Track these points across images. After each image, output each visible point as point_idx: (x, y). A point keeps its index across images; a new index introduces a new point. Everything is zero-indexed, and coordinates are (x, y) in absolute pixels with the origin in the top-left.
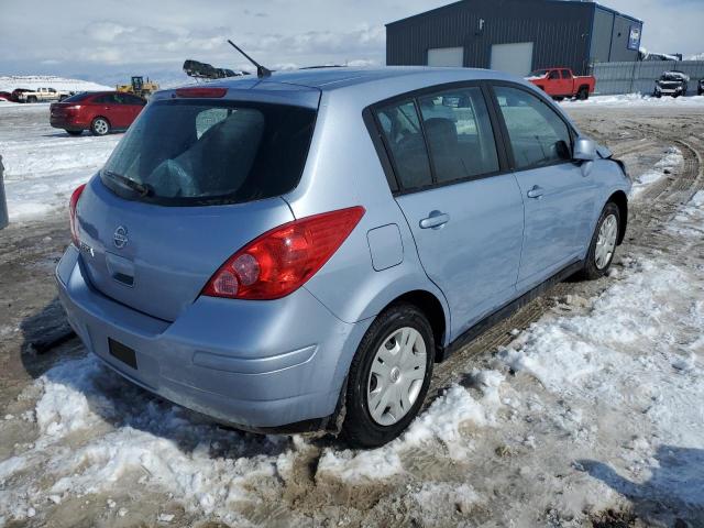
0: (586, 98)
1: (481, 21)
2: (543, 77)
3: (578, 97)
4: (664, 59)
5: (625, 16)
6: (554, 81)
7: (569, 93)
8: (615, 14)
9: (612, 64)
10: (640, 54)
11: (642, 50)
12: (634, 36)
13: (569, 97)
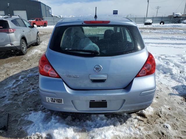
0: (46, 26)
1: (8, 4)
2: (35, 20)
3: (44, 26)
4: (57, 17)
5: (47, 6)
6: (37, 22)
7: (42, 25)
8: (45, 5)
9: (47, 18)
10: (52, 16)
11: (52, 14)
12: (50, 11)
13: (42, 26)
